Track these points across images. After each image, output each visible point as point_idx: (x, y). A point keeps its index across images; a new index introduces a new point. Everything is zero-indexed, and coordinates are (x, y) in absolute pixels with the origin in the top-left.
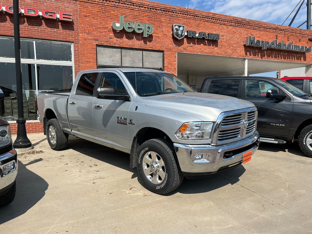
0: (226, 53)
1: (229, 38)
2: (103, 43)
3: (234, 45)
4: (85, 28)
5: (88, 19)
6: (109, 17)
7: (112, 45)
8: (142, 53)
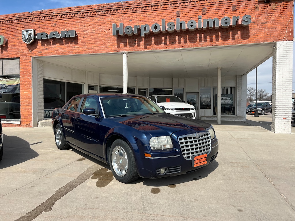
0: (90, 50)
1: (94, 31)
3: (102, 39)
8: (2, 62)
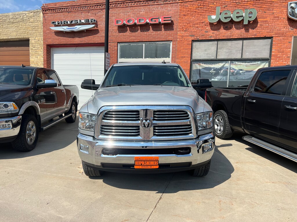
2: (198, 37)
4: (183, 26)
5: (186, 18)
6: (207, 11)
7: (207, 39)
8: (242, 43)
